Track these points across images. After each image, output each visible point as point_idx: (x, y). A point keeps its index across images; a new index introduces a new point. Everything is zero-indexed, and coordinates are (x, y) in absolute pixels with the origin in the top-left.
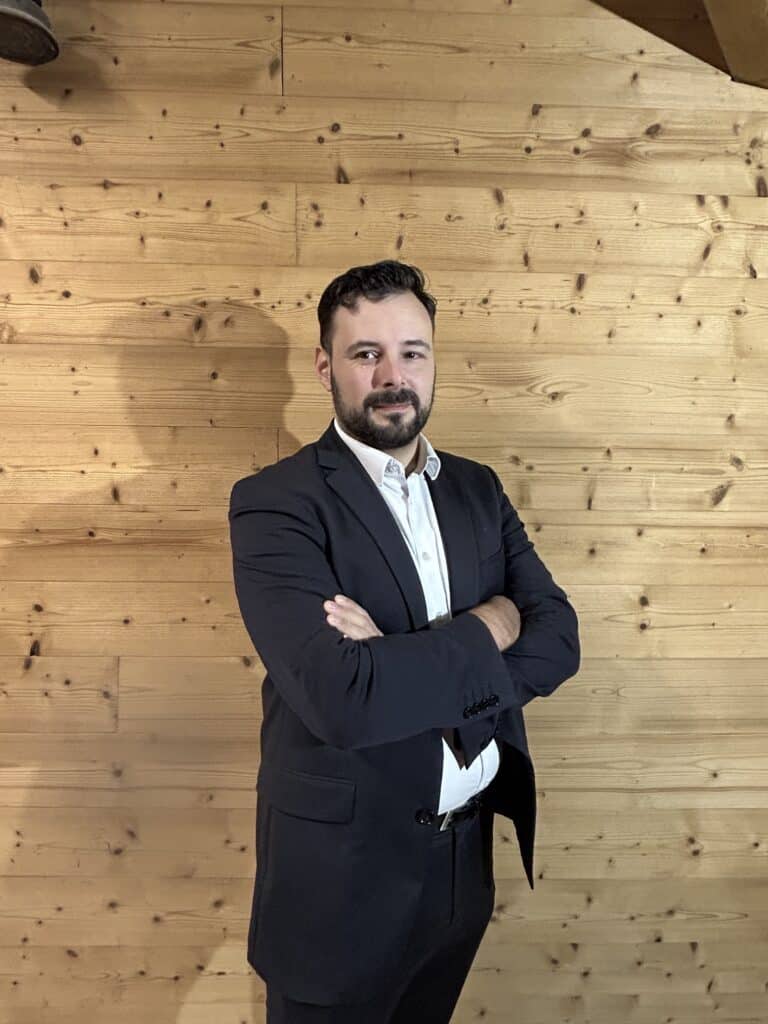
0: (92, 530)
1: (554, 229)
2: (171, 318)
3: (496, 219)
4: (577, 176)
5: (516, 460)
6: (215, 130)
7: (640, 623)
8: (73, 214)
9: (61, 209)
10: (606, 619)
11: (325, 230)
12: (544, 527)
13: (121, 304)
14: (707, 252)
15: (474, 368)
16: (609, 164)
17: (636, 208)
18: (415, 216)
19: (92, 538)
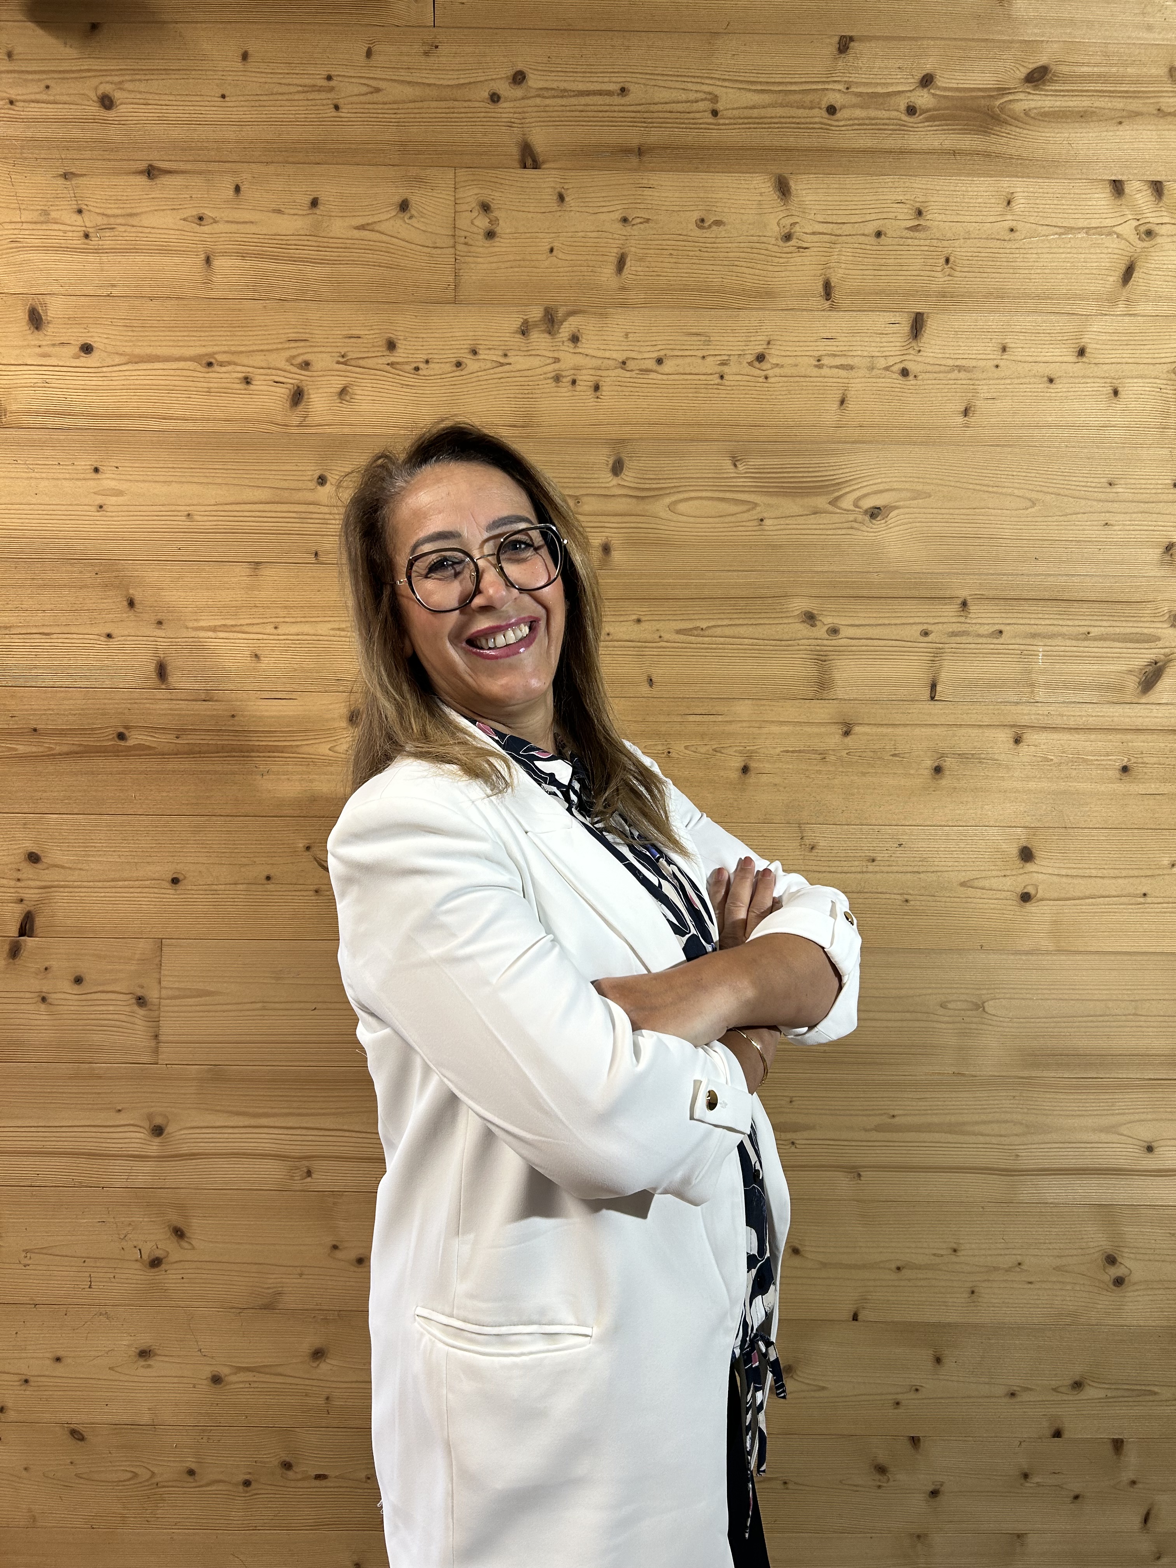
0: (122, 730)
1: (873, 240)
2: (252, 387)
3: (778, 224)
4: (911, 152)
5: (810, 618)
6: (325, 83)
7: (1019, 890)
8: (100, 220)
9: (80, 211)
10: (963, 884)
11: (500, 245)
12: (857, 729)
13: (175, 365)
14: (1128, 273)
15: (741, 467)
16: (964, 131)
17: (1009, 203)
18: (647, 221)
19: (122, 743)
